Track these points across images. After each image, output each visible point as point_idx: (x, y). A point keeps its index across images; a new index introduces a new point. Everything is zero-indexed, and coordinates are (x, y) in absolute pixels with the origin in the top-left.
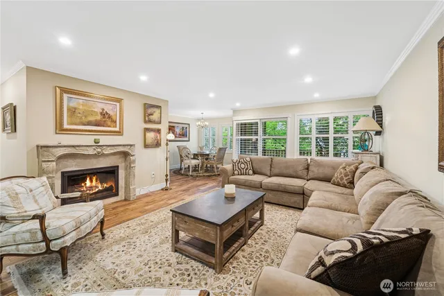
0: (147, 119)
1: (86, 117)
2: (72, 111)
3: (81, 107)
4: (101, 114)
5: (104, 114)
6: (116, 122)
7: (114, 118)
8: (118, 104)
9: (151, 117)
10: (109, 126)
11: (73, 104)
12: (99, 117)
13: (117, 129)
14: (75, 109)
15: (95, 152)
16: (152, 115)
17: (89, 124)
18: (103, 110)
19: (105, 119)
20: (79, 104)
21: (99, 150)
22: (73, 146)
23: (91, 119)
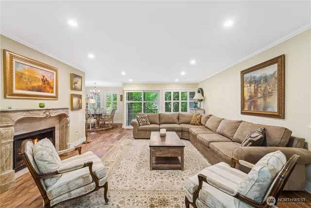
0: (73, 87)
1: (30, 82)
2: (20, 76)
3: (27, 73)
4: (42, 80)
5: (44, 81)
6: (53, 88)
7: (52, 85)
8: (55, 73)
9: (76, 85)
10: (48, 92)
11: (20, 69)
12: (41, 83)
13: (54, 95)
14: (22, 74)
15: (45, 116)
16: (76, 83)
17: (33, 89)
18: (44, 77)
19: (46, 86)
20: (25, 69)
21: (48, 113)
22: (28, 111)
23: (35, 84)
